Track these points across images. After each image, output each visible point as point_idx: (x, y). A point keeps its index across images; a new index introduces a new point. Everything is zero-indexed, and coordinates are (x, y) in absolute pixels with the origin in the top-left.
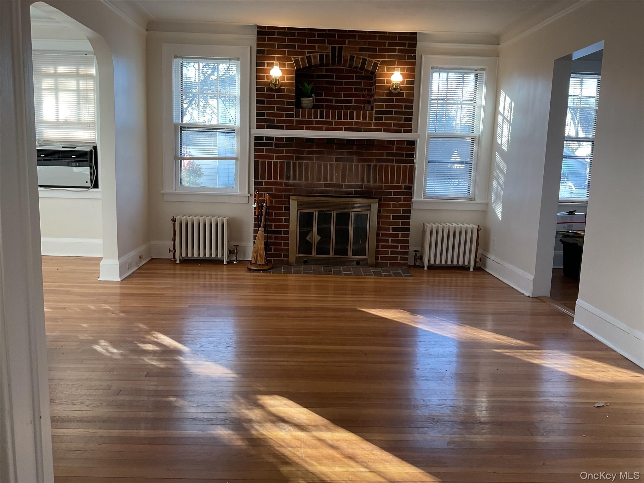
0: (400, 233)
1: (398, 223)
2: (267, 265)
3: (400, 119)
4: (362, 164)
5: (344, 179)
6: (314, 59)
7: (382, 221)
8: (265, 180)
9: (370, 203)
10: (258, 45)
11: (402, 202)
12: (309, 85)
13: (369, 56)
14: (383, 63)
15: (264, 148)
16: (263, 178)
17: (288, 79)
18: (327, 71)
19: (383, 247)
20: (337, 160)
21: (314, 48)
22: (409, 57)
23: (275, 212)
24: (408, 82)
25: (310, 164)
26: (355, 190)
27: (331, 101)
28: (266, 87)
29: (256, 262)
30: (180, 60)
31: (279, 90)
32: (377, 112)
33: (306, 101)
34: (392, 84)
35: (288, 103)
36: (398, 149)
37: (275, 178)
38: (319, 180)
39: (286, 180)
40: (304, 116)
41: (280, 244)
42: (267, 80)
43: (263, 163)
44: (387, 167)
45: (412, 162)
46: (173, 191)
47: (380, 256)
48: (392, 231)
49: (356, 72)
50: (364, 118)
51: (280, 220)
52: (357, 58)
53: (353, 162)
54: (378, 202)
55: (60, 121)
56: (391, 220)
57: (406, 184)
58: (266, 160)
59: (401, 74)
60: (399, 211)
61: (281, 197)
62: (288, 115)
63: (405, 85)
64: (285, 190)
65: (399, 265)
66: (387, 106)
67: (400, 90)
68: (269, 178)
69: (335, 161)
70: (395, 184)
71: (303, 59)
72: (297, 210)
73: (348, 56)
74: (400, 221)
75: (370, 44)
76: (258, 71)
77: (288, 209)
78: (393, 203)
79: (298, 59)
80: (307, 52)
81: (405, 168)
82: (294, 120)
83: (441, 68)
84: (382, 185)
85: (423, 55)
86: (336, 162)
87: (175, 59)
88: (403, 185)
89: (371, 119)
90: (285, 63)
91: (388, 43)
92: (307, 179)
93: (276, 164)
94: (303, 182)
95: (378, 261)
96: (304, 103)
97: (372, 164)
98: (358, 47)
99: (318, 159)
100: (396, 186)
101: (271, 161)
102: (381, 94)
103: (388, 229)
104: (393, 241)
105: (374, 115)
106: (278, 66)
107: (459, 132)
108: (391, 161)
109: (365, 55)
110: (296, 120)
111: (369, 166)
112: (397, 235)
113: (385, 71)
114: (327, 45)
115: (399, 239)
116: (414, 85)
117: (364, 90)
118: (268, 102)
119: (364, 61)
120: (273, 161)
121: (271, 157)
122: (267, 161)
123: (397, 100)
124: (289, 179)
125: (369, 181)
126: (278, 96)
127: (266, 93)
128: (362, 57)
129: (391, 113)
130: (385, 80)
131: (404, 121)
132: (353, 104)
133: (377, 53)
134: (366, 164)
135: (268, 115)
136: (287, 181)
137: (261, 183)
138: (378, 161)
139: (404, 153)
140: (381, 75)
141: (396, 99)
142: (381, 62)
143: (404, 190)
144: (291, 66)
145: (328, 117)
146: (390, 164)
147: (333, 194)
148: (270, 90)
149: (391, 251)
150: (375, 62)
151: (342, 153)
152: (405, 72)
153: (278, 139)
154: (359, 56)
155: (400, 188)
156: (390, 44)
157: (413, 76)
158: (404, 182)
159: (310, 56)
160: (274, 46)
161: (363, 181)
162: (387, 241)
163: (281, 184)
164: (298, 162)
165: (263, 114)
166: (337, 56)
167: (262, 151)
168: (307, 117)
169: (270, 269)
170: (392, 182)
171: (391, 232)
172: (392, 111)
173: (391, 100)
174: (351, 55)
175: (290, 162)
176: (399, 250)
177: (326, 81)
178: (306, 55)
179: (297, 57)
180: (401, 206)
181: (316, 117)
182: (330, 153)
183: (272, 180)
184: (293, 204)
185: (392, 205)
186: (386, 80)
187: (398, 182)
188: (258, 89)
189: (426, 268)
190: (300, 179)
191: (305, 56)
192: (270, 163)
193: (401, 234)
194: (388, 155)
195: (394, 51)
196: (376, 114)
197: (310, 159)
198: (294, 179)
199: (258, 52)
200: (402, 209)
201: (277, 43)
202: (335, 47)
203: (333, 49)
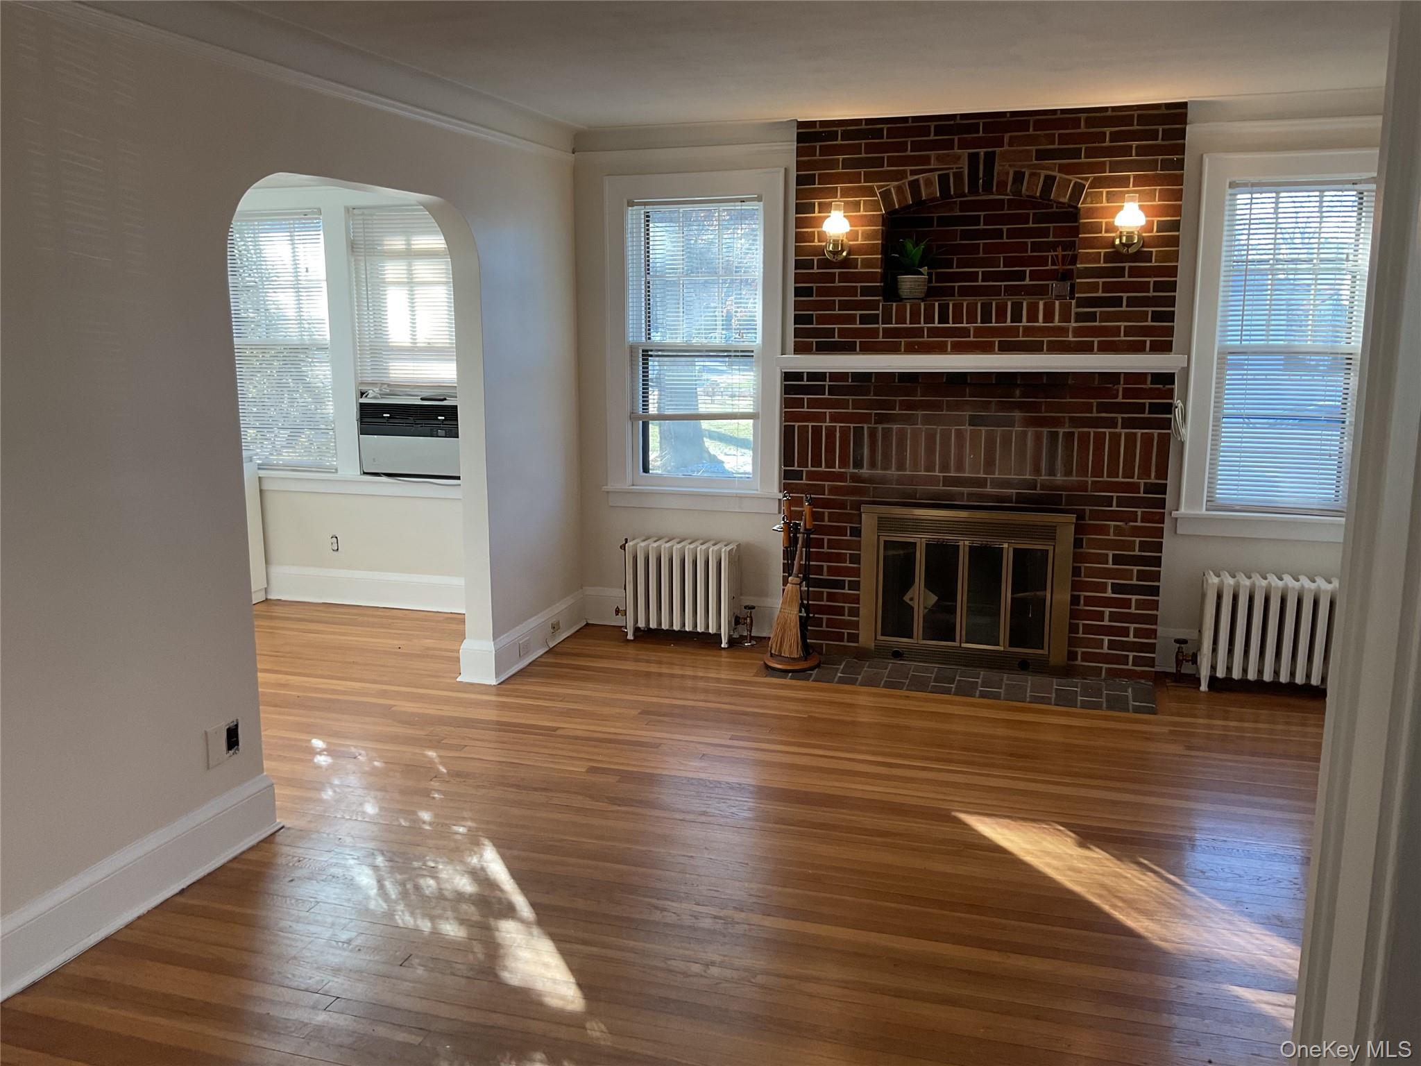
0: (1134, 597)
1: (1127, 575)
2: (806, 660)
3: (1143, 316)
4: (1036, 431)
5: (989, 464)
6: (926, 185)
7: (1086, 567)
8: (807, 467)
9: (1054, 524)
10: (800, 166)
11: (1139, 524)
12: (916, 245)
13: (1062, 169)
14: (1097, 183)
15: (806, 397)
16: (803, 463)
17: (867, 236)
18: (965, 206)
19: (1088, 629)
20: (973, 421)
21: (927, 160)
22: (1166, 165)
23: (828, 539)
24: (1162, 227)
25: (909, 431)
26: (1017, 493)
27: (973, 277)
28: (816, 259)
29: (780, 651)
30: (642, 210)
31: (846, 263)
32: (1082, 303)
33: (909, 283)
34: (1118, 232)
35: (866, 291)
36: (1127, 393)
37: (830, 464)
38: (930, 468)
39: (854, 468)
40: (901, 319)
41: (840, 611)
42: (819, 241)
43: (803, 430)
44: (1100, 438)
45: (1167, 424)
46: (626, 486)
47: (1080, 650)
48: (1113, 593)
49: (1035, 206)
50: (1049, 317)
51: (840, 557)
52: (1032, 175)
53: (1013, 426)
54: (1074, 520)
55: (418, 345)
56: (1110, 566)
57: (1150, 478)
58: (810, 424)
59: (1141, 207)
60: (1131, 546)
61: (842, 505)
62: (864, 319)
63: (1155, 233)
64: (853, 491)
65: (1130, 675)
66: (1107, 287)
67: (1143, 246)
68: (817, 462)
69: (969, 425)
70: (1120, 479)
71: (899, 189)
72: (879, 536)
73: (1008, 173)
74: (1132, 570)
75: (1063, 139)
76: (800, 223)
77: (857, 532)
78: (1114, 526)
79: (890, 190)
80: (911, 170)
81: (1147, 440)
82: (879, 328)
83: (1253, 185)
84: (1087, 482)
85: (1205, 156)
86: (972, 428)
87: (630, 208)
88: (1142, 481)
89: (1065, 317)
90: (860, 201)
91: (1111, 133)
92: (901, 466)
93: (831, 432)
94: (893, 472)
95: (1076, 663)
96: (904, 287)
97: (1061, 431)
98: (1034, 148)
99: (926, 419)
100: (1123, 483)
101: (822, 426)
102: (1090, 258)
103: (1103, 588)
104: (1113, 617)
105: (1074, 310)
106: (840, 210)
107: (1309, 343)
108: (1112, 423)
109: (1051, 168)
110: (883, 328)
111: (1053, 436)
112: (1127, 603)
113: (1102, 203)
114: (956, 150)
115: (1130, 613)
116: (1178, 230)
117: (1053, 246)
118: (821, 292)
119: (1050, 180)
120: (824, 425)
121: (821, 417)
122: (812, 426)
123: (1134, 272)
124: (861, 467)
125: (1052, 472)
126: (843, 277)
127: (815, 270)
128: (1043, 173)
129: (1117, 302)
130: (1102, 222)
131: (1152, 321)
132: (1027, 282)
133: (1083, 160)
134: (1045, 430)
135: (821, 319)
136: (857, 471)
137: (798, 475)
138: (1076, 422)
139: (1144, 404)
140: (1091, 212)
141: (1130, 267)
142: (1091, 183)
143: (1144, 493)
144: (874, 206)
145: (957, 319)
146: (1107, 431)
147: (963, 501)
148: (825, 263)
149: (1109, 640)
150: (1076, 183)
151: (986, 406)
152: (1155, 200)
153: (835, 376)
154: (1038, 171)
155: (1134, 488)
156: (1115, 137)
157: (1177, 211)
158: (1145, 472)
159: (917, 180)
160: (834, 164)
161: (1037, 470)
162: (1100, 616)
163: (841, 477)
164: (880, 427)
165: (809, 319)
166: (981, 175)
167: (799, 403)
168: (908, 322)
169: (812, 669)
170: (1113, 472)
171: (1109, 594)
172: (1122, 297)
173: (1120, 272)
174: (1017, 169)
175: (863, 427)
176: (1131, 638)
177: (962, 230)
178: (907, 178)
179: (888, 185)
180: (1136, 532)
181: (929, 319)
182: (957, 406)
183: (823, 469)
184: (868, 521)
185: (1112, 531)
186: (1106, 223)
187: (1129, 473)
188: (798, 265)
189: (1204, 687)
190: (886, 466)
191: (906, 181)
192: (817, 431)
193: (1136, 600)
194: (1102, 408)
195: (1127, 151)
196: (1078, 306)
197: (909, 420)
198: (873, 465)
199: (800, 180)
200: (1138, 540)
201: (841, 157)
202: (977, 154)
203: (973, 158)
